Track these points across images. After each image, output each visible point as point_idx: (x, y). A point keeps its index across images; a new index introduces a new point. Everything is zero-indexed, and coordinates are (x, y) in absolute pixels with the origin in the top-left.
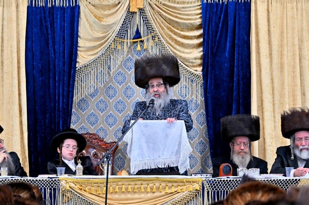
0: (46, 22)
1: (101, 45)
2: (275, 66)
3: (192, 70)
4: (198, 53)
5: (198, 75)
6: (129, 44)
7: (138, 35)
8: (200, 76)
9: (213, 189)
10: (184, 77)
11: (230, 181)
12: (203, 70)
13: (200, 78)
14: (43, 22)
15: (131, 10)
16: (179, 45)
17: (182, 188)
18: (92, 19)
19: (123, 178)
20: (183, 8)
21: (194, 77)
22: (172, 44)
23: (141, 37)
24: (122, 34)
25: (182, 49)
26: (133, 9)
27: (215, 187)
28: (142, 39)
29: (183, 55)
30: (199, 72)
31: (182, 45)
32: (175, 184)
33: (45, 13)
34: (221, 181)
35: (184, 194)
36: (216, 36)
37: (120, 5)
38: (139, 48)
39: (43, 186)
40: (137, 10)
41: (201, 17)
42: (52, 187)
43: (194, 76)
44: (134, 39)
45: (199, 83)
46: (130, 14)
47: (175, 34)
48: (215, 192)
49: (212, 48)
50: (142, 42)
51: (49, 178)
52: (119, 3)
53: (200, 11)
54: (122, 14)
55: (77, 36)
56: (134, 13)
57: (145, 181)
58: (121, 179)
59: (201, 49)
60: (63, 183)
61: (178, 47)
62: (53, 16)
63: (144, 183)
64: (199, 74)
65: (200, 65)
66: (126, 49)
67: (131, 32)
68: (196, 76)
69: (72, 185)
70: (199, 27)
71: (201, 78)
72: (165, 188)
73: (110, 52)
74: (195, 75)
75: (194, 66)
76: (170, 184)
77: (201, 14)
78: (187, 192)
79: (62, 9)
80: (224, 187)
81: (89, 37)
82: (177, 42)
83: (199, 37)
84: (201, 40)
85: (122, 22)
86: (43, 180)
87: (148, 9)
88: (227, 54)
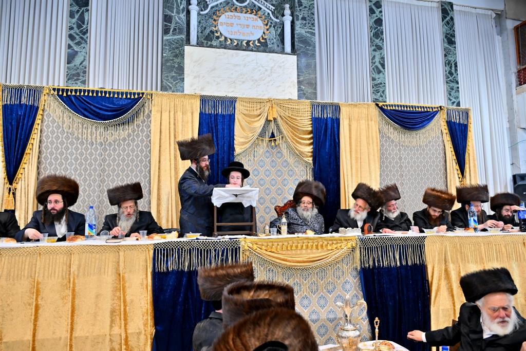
0: (212, 124)
1: (250, 141)
2: (354, 158)
3: (306, 159)
4: (310, 149)
5: (310, 163)
6: (267, 141)
7: (273, 136)
9: (364, 246)
10: (302, 164)
11: (377, 238)
12: (313, 160)
13: (311, 165)
14: (210, 124)
15: (269, 119)
16: (298, 143)
17: (340, 245)
18: (244, 123)
19: (294, 238)
20: (301, 120)
21: (307, 164)
22: (294, 142)
23: (275, 137)
24: (262, 134)
25: (300, 146)
26: (270, 118)
27: (366, 244)
28: (276, 138)
29: (302, 150)
30: (310, 161)
31: (300, 143)
32: (335, 242)
33: (211, 118)
34: (370, 238)
35: (343, 250)
36: (320, 139)
37: (261, 116)
38: (273, 144)
39: (226, 247)
40: (272, 119)
41: (312, 127)
42: (234, 247)
44: (270, 138)
45: (311, 168)
46: (268, 121)
47: (296, 136)
48: (365, 248)
49: (318, 146)
50: (275, 140)
51: (230, 239)
52: (260, 115)
53: (311, 122)
54: (263, 121)
55: (234, 135)
56: (270, 121)
58: (292, 239)
59: (312, 147)
60: (243, 243)
61: (297, 144)
62: (217, 121)
63: (310, 241)
65: (310, 157)
66: (265, 144)
67: (268, 134)
69: (250, 245)
70: (311, 132)
72: (327, 245)
73: (255, 145)
74: (308, 162)
75: (307, 157)
76: (330, 242)
77: (312, 124)
78: (345, 248)
79: (223, 116)
80: (372, 244)
81: (242, 136)
82: (297, 141)
83: (310, 139)
84: (312, 141)
85: (262, 127)
86: (225, 241)
87: (279, 119)
88: (327, 150)
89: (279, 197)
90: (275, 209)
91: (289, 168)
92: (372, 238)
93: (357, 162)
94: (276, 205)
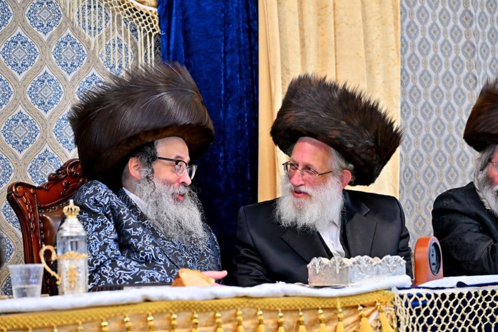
5: (147, 15)
8: (153, 18)
10: (113, 18)
13: (153, 22)
19: (123, 305)
21: (137, 18)
30: (149, 6)
32: (305, 318)
43: (138, 15)
45: (150, 34)
57: (207, 310)
58: (115, 309)
64: (151, 11)
68: (144, 18)
71: (155, 23)
74: (142, 12)
76: (290, 319)
80: (455, 318)
89: (21, 156)
90: (12, 200)
91: (60, 31)
92: (452, 296)
93: (320, 23)
94: (12, 180)
